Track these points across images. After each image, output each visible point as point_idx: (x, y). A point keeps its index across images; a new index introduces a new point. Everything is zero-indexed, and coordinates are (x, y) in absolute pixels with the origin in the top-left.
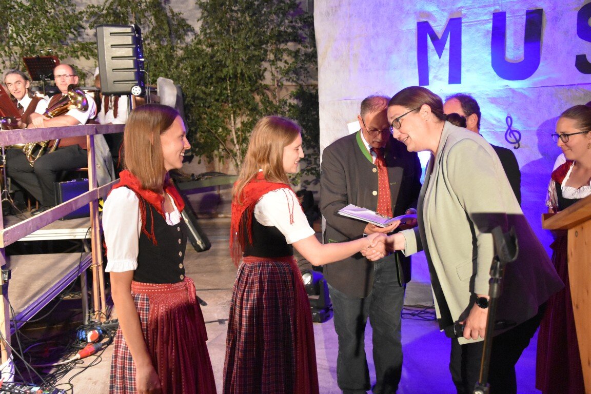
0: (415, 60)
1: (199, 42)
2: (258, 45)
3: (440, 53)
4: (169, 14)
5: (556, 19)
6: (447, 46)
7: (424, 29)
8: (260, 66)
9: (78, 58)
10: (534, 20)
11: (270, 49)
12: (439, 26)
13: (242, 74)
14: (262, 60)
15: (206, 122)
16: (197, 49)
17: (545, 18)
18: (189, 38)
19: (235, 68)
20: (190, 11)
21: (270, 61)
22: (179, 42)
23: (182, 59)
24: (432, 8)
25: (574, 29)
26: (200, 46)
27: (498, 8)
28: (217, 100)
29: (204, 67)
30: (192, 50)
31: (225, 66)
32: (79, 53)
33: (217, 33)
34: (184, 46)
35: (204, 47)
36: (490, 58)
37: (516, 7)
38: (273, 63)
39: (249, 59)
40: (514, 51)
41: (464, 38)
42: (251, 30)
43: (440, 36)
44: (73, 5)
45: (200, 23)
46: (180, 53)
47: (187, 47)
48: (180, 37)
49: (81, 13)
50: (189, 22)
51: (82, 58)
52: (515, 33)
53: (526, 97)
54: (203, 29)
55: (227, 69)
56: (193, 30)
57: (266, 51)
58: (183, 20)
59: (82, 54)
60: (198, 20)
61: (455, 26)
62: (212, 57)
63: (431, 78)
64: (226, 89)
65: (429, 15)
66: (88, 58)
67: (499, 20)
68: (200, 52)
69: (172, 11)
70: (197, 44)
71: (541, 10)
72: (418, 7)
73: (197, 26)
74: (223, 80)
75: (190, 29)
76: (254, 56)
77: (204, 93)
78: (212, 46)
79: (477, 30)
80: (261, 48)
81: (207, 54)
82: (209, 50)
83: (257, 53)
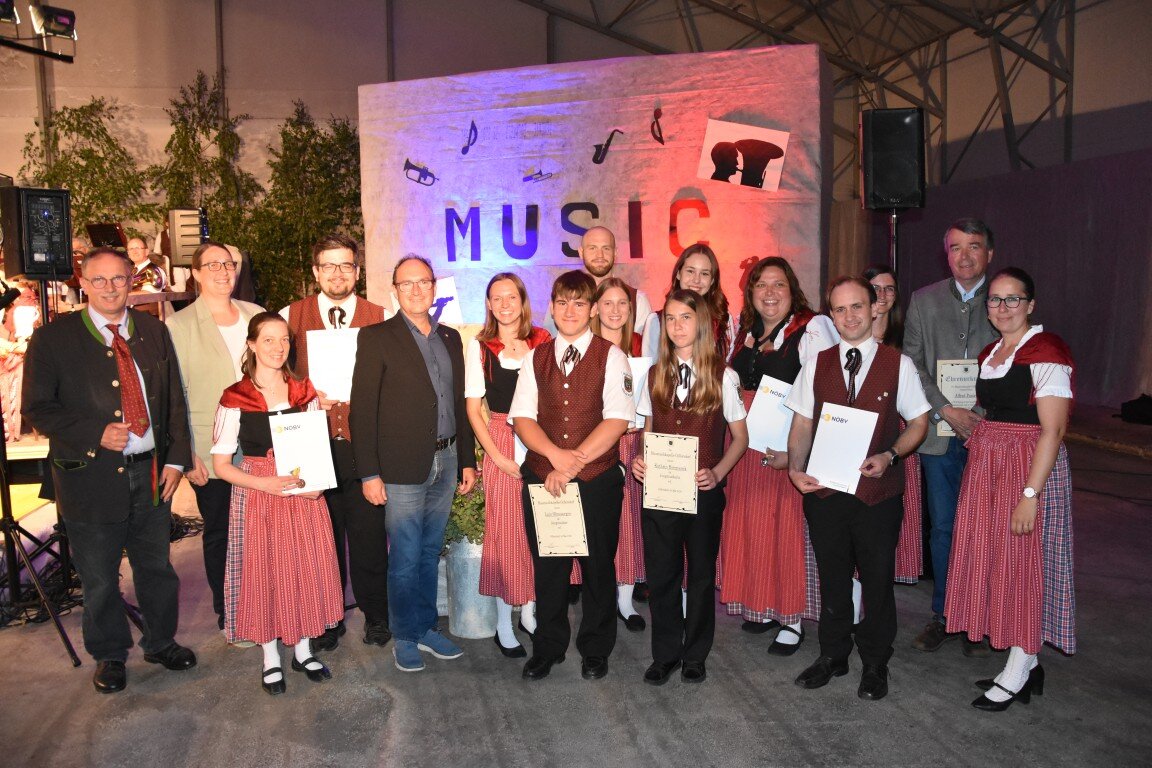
0: (445, 239)
1: (270, 204)
2: (333, 208)
3: (464, 235)
4: (238, 174)
5: (547, 214)
6: (469, 229)
7: (451, 215)
8: (335, 230)
9: (137, 220)
10: (532, 213)
11: (345, 212)
12: (463, 213)
13: (314, 239)
14: (337, 224)
15: (276, 289)
16: (266, 211)
17: (541, 212)
18: (259, 199)
19: (306, 233)
20: (261, 169)
21: (345, 225)
22: (247, 203)
23: (250, 222)
24: (456, 198)
25: (559, 223)
26: (269, 208)
27: (506, 202)
28: (288, 266)
29: (273, 230)
30: (261, 213)
31: (296, 230)
32: (139, 216)
33: (288, 195)
34: (252, 208)
35: (275, 209)
36: (501, 241)
37: (520, 202)
38: (348, 227)
39: (324, 223)
40: (519, 237)
41: (482, 224)
42: (325, 193)
43: (463, 221)
44: (133, 164)
45: (272, 184)
46: (248, 215)
47: (256, 209)
48: (249, 198)
49: (142, 173)
50: (259, 182)
51: (142, 221)
52: (520, 221)
53: (530, 274)
54: (274, 192)
55: (297, 234)
56: (263, 190)
57: (341, 214)
58: (253, 180)
59: (142, 216)
60: (269, 181)
61: (474, 213)
62: (284, 219)
63: (457, 255)
64: (297, 254)
65: (455, 203)
66: (148, 221)
67: (507, 210)
68: (270, 216)
69: (240, 171)
70: (267, 206)
71: (536, 206)
72: (446, 196)
73: (268, 187)
74: (295, 245)
75: (260, 189)
76: (328, 219)
77: (274, 258)
78: (282, 208)
79: (492, 218)
80: (336, 212)
81: (277, 218)
82: (280, 212)
83: (331, 217)
